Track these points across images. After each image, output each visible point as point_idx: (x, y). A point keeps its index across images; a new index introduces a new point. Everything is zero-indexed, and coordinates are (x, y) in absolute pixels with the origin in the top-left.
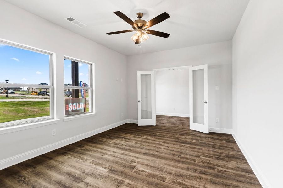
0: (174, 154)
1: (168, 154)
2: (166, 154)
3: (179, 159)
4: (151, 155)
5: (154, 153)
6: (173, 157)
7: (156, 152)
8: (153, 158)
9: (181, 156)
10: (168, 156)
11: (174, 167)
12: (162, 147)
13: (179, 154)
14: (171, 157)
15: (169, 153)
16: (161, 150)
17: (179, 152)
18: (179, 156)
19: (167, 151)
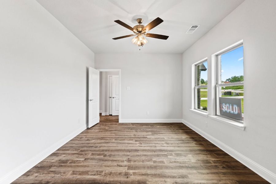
0: (110, 157)
1: (117, 155)
2: (119, 155)
3: (106, 153)
4: (131, 151)
5: (130, 153)
6: (111, 153)
7: (128, 154)
8: (127, 148)
9: (104, 156)
10: (116, 153)
11: (110, 146)
12: (126, 163)
13: (106, 158)
14: (113, 153)
15: (115, 156)
16: (125, 158)
17: (104, 161)
18: (105, 156)
19: (118, 159)
